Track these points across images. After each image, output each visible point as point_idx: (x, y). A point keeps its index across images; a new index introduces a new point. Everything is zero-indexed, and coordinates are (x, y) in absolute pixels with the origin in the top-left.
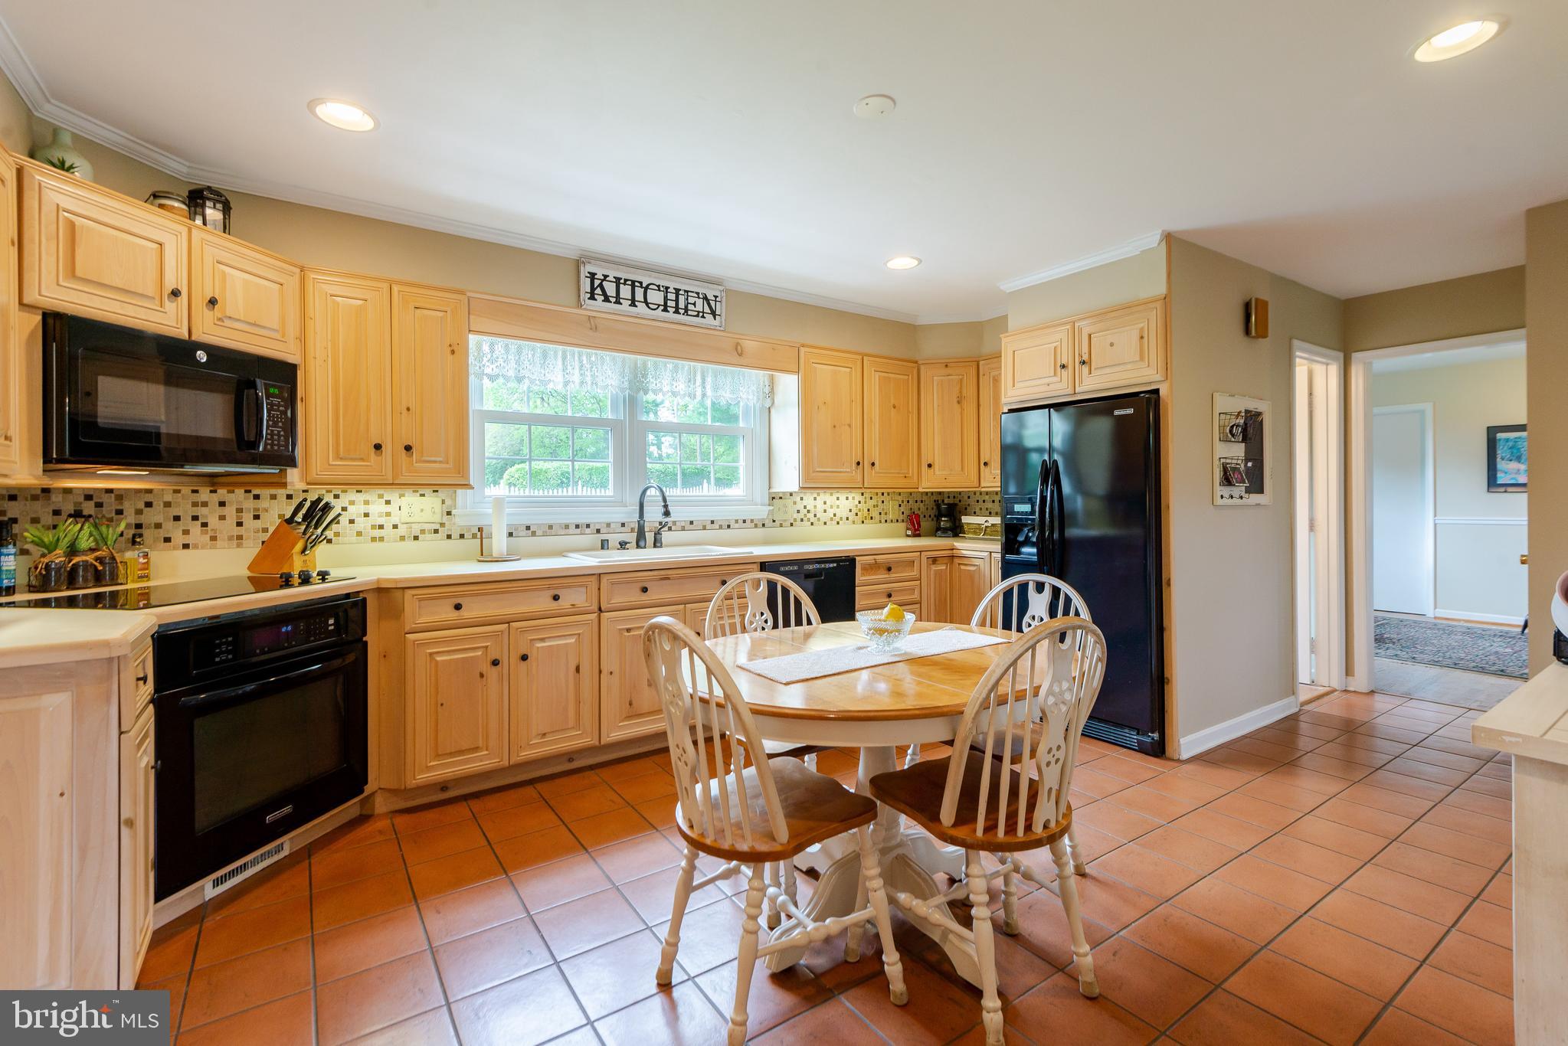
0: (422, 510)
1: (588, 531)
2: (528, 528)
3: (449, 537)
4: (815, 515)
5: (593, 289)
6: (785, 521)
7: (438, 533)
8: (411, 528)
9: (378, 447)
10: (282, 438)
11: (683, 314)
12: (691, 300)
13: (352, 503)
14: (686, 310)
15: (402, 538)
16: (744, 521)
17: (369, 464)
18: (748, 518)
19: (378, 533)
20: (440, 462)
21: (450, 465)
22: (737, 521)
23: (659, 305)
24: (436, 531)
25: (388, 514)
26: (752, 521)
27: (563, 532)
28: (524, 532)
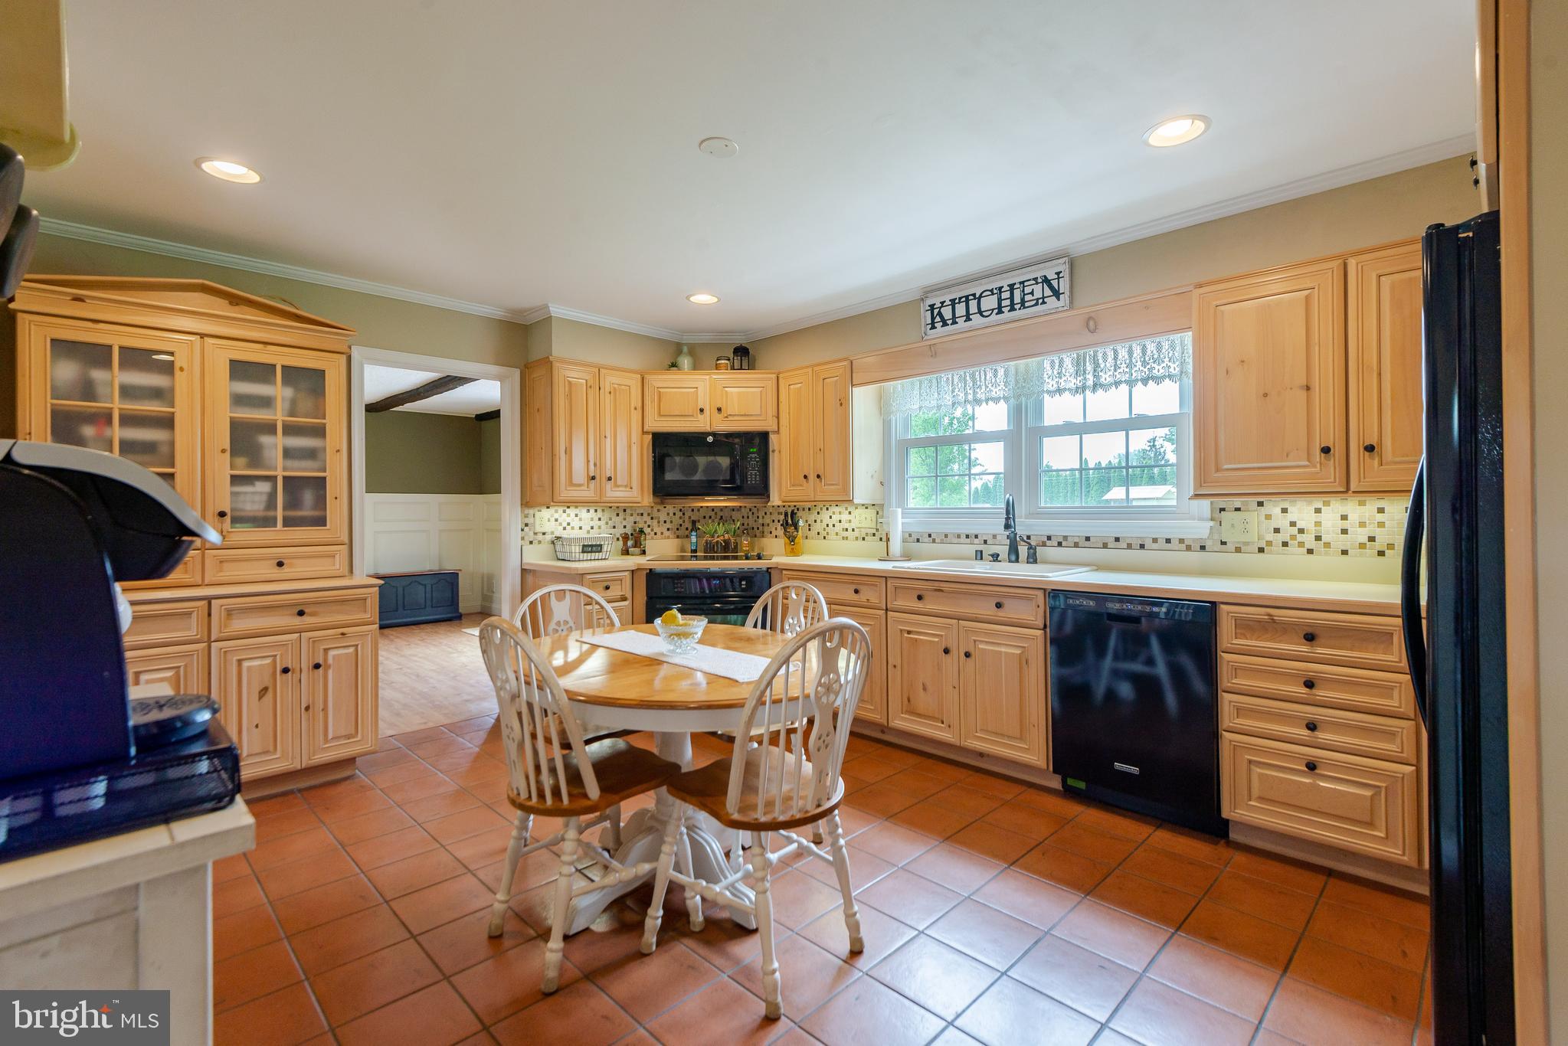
0: (866, 519)
1: (976, 541)
2: (930, 535)
3: (881, 539)
4: (1318, 538)
5: (933, 318)
6: (1247, 544)
8: (861, 531)
9: (805, 477)
11: (1020, 309)
12: (1028, 290)
13: (834, 513)
14: (1023, 302)
15: (857, 538)
16: (1168, 541)
17: (803, 488)
18: (1175, 536)
19: (845, 534)
20: (836, 484)
21: (840, 487)
22: (1155, 540)
23: (993, 310)
24: (874, 535)
25: (850, 521)
26: (1181, 541)
27: (956, 540)
28: (927, 539)
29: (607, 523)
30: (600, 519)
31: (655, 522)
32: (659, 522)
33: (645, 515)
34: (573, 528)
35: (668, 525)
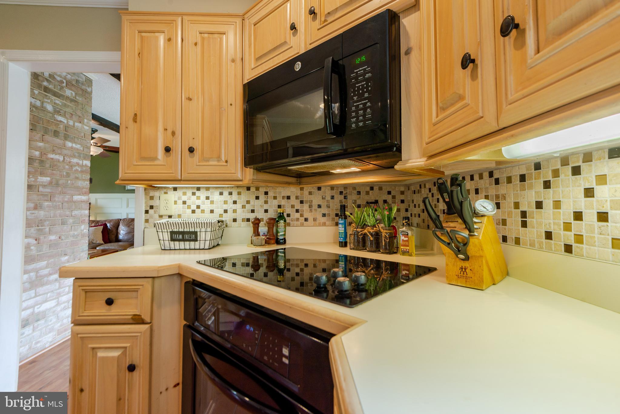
10: (369, 110)
29: (244, 207)
30: (235, 202)
31: (306, 206)
32: (310, 206)
33: (293, 198)
34: (203, 211)
35: (324, 210)
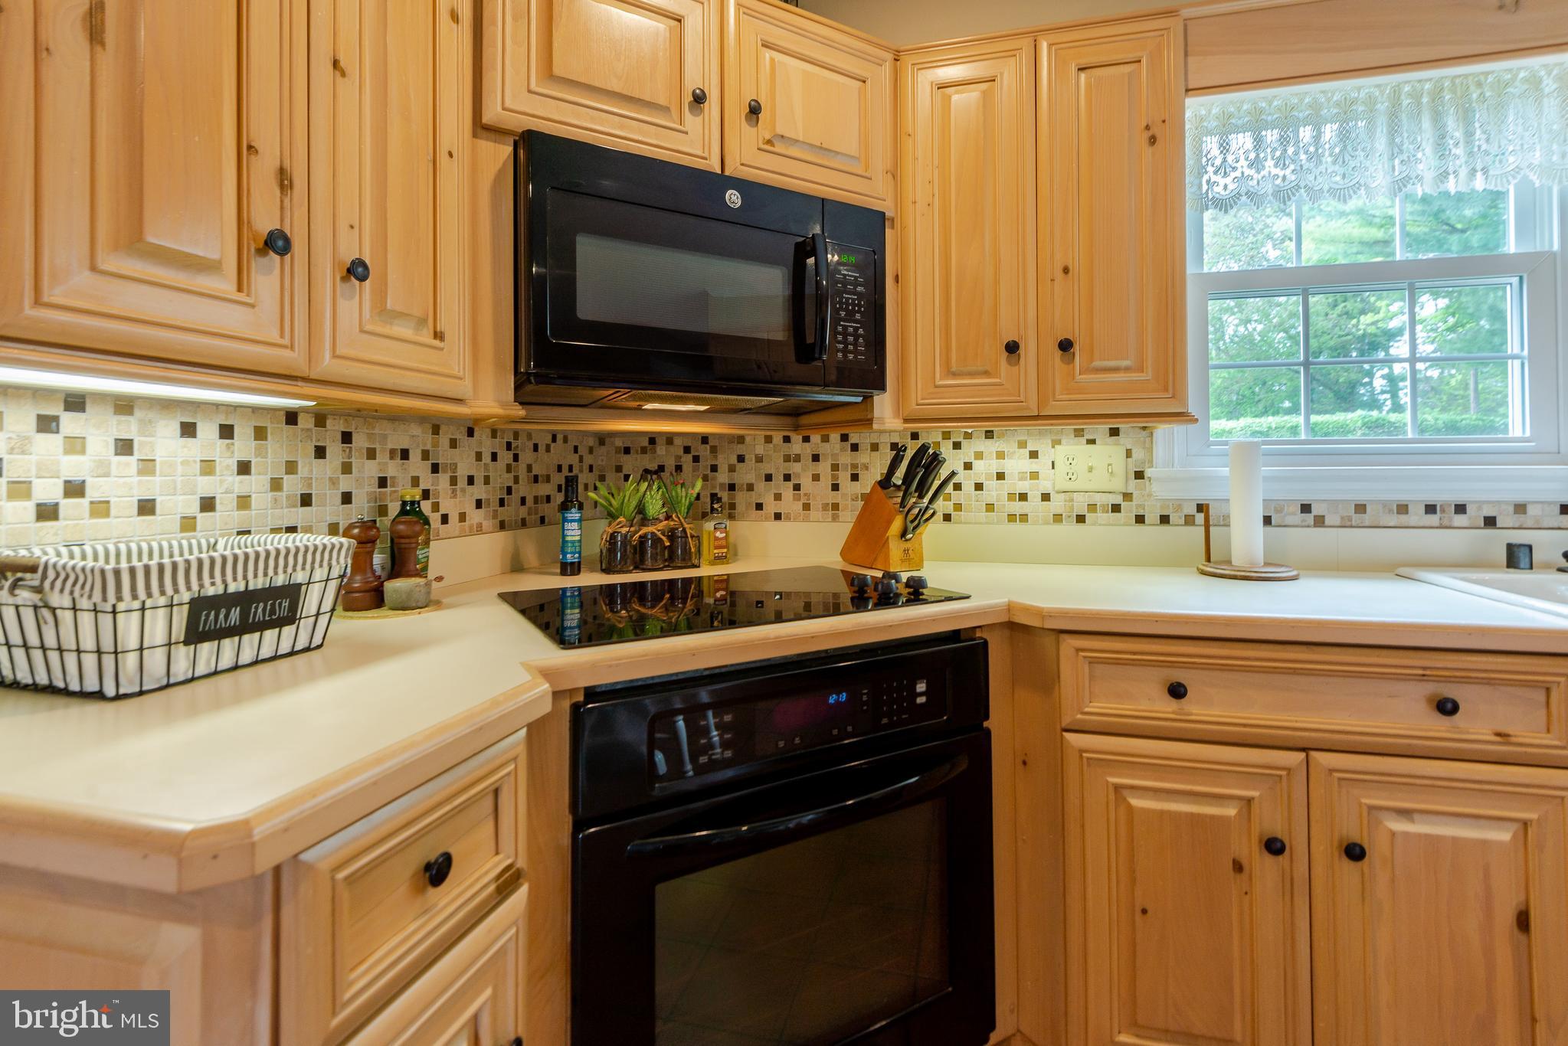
0: (1091, 469)
1: (1460, 520)
2: (1306, 508)
3: (1140, 519)
7: (1119, 511)
8: (1072, 500)
9: (1012, 348)
10: (861, 340)
13: (979, 456)
15: (1058, 518)
17: (998, 380)
19: (1018, 507)
20: (1127, 369)
21: (1147, 375)
24: (1116, 508)
25: (1034, 475)
27: (1394, 520)
28: (1300, 517)
29: (276, 485)
30: (244, 468)
31: (444, 478)
32: (454, 481)
33: (415, 456)
35: (479, 491)
